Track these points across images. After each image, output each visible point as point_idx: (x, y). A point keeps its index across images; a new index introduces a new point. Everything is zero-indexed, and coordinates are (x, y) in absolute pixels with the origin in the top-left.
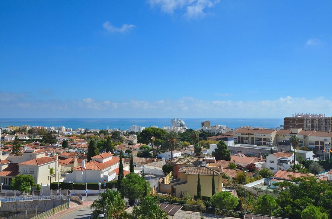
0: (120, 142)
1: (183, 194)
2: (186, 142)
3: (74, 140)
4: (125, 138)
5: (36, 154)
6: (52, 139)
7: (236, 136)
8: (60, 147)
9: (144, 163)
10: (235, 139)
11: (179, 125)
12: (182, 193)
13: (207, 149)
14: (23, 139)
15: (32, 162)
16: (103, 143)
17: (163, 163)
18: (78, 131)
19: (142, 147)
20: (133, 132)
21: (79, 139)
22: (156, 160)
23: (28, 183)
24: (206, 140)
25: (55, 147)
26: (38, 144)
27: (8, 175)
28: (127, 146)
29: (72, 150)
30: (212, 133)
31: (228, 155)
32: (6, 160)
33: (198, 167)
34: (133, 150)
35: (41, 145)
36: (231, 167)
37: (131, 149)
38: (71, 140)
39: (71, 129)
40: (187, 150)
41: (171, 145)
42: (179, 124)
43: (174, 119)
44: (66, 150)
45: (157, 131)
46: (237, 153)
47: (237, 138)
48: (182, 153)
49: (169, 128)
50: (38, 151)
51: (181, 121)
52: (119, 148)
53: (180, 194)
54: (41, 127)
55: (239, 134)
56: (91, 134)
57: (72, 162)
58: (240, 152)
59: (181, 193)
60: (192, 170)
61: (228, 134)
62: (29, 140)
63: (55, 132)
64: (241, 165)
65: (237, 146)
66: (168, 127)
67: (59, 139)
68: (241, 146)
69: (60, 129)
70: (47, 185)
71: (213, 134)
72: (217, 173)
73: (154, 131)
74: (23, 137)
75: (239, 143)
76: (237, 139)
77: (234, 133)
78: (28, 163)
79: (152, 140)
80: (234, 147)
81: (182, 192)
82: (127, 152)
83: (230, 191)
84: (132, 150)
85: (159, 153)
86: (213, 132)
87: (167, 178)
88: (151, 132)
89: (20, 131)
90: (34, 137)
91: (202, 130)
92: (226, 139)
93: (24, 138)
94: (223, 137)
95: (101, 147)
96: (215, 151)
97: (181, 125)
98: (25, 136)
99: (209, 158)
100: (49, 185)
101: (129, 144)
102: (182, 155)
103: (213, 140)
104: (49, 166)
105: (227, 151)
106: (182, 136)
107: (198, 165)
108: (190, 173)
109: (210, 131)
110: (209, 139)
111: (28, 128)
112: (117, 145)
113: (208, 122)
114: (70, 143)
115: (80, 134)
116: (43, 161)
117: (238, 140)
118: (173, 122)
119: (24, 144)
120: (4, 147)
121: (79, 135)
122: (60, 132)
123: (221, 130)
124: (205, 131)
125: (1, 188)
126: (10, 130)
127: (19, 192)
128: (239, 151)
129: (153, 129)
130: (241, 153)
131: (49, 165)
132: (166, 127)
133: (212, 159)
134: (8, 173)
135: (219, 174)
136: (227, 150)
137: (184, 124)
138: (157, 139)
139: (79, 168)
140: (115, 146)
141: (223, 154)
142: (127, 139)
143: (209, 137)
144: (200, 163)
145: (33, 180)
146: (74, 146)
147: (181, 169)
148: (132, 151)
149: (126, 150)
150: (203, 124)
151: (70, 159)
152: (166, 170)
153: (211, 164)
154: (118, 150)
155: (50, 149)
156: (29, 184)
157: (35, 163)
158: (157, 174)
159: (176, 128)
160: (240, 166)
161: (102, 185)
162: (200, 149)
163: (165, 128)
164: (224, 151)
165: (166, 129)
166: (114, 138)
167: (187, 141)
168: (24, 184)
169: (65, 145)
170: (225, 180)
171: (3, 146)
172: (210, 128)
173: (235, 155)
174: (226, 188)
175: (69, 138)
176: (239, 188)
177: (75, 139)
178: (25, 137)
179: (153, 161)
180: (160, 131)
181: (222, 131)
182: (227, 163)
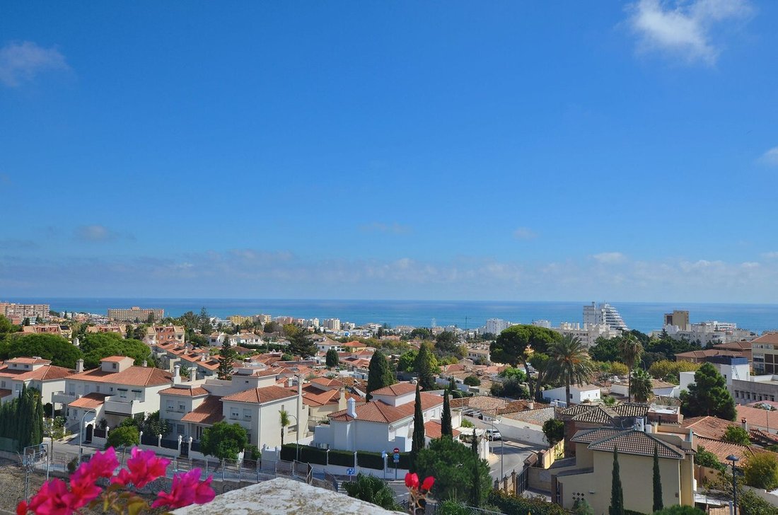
0: (454, 359)
1: (583, 499)
2: (617, 365)
3: (354, 350)
4: (469, 348)
5: (256, 379)
6: (306, 346)
7: (760, 353)
8: (322, 364)
9: (501, 412)
10: (756, 360)
11: (605, 321)
12: (581, 497)
13: (672, 385)
14: (251, 343)
15: (249, 396)
16: (413, 358)
17: (548, 413)
18: (365, 331)
19: (505, 371)
20: (491, 334)
21: (364, 348)
22: (532, 406)
23: (233, 441)
24: (675, 359)
25: (311, 365)
26: (278, 356)
27: (204, 421)
28: (470, 367)
29: (345, 373)
30: (693, 344)
31: (727, 403)
32: (202, 388)
33: (624, 431)
34: (483, 379)
35: (283, 359)
36: (733, 438)
37: (479, 375)
38: (348, 349)
39: (353, 325)
40: (618, 384)
41: (566, 371)
42: (604, 318)
43: (591, 305)
44: (333, 372)
45: (539, 333)
46: (761, 400)
47: (763, 357)
48: (605, 390)
49: (576, 327)
50: (261, 373)
51: (609, 309)
52: (449, 372)
53: (574, 498)
54: (291, 319)
55: (768, 348)
56: (393, 337)
57: (335, 401)
58: (769, 398)
59: (576, 496)
60: (606, 438)
61: (738, 347)
62: (263, 347)
63: (317, 331)
64: (767, 434)
65: (758, 379)
66: (574, 324)
67: (323, 347)
68: (773, 380)
69: (330, 325)
70: (276, 448)
71: (696, 346)
72: (674, 452)
73: (529, 334)
74: (252, 339)
75: (768, 371)
76: (761, 360)
77: (754, 345)
78: (240, 397)
79: (526, 356)
80: (751, 384)
81: (578, 494)
82: (469, 381)
83: (719, 504)
84: (480, 378)
85: (546, 389)
86: (695, 340)
87: (552, 453)
88: (524, 337)
89: (247, 327)
90: (275, 340)
91: (664, 334)
92: (727, 360)
93: (254, 343)
94: (722, 353)
95: (409, 369)
96: (688, 390)
97: (611, 321)
98: (257, 337)
99: (663, 410)
100: (280, 448)
101: (477, 363)
102: (603, 395)
103: (692, 360)
104: (283, 406)
105: (724, 393)
106: (609, 349)
107: (626, 426)
108: (599, 447)
109: (686, 338)
110: (681, 358)
111: (267, 319)
112: (445, 364)
113: (682, 312)
114: (343, 355)
115: (369, 336)
116: (270, 396)
117: (764, 363)
118: (589, 312)
119: (252, 354)
120: (210, 359)
121: (366, 338)
122: (327, 331)
123: (719, 336)
124: (672, 337)
125: (190, 447)
126: (233, 325)
127: (216, 459)
128: (766, 393)
129: (527, 330)
130: (773, 401)
131: (282, 403)
132: (570, 325)
133: (670, 412)
134: (204, 416)
135: (680, 456)
136: (722, 391)
137: (617, 316)
138: (539, 355)
139: (342, 416)
140: (442, 368)
141: (711, 399)
142: (471, 350)
143: (683, 352)
144: (631, 421)
145: (243, 435)
146: (351, 363)
147: (578, 432)
148: (479, 382)
149: (467, 379)
150: (669, 319)
151: (331, 394)
152: (554, 431)
153: (665, 426)
154: (448, 377)
155: (300, 367)
156: (235, 444)
157: (254, 399)
158: (530, 440)
159: (594, 326)
160: (764, 438)
161: (391, 458)
162: (648, 384)
163: (567, 327)
164: (716, 393)
165: (569, 328)
166: (442, 349)
167: (621, 362)
168: (225, 444)
169: (332, 359)
170: (712, 472)
171: (208, 358)
172: (689, 329)
173: (754, 404)
174: (707, 495)
175: (343, 344)
176: (748, 498)
177: (356, 348)
178: (257, 341)
179: (526, 408)
180: (545, 335)
181: (723, 338)
182: (723, 426)
